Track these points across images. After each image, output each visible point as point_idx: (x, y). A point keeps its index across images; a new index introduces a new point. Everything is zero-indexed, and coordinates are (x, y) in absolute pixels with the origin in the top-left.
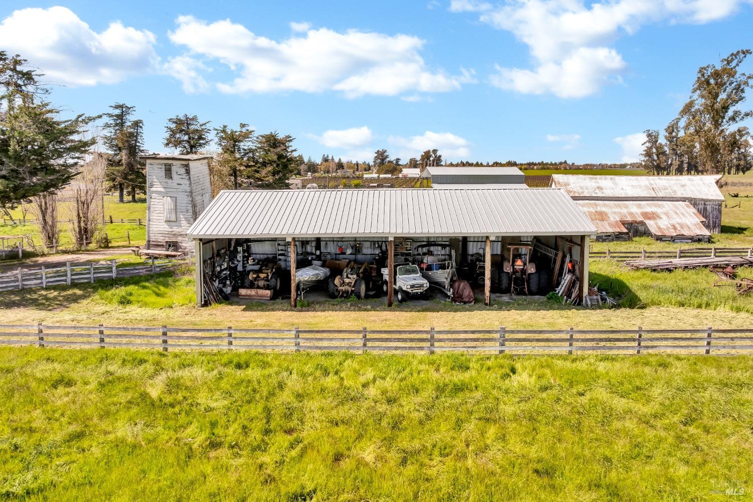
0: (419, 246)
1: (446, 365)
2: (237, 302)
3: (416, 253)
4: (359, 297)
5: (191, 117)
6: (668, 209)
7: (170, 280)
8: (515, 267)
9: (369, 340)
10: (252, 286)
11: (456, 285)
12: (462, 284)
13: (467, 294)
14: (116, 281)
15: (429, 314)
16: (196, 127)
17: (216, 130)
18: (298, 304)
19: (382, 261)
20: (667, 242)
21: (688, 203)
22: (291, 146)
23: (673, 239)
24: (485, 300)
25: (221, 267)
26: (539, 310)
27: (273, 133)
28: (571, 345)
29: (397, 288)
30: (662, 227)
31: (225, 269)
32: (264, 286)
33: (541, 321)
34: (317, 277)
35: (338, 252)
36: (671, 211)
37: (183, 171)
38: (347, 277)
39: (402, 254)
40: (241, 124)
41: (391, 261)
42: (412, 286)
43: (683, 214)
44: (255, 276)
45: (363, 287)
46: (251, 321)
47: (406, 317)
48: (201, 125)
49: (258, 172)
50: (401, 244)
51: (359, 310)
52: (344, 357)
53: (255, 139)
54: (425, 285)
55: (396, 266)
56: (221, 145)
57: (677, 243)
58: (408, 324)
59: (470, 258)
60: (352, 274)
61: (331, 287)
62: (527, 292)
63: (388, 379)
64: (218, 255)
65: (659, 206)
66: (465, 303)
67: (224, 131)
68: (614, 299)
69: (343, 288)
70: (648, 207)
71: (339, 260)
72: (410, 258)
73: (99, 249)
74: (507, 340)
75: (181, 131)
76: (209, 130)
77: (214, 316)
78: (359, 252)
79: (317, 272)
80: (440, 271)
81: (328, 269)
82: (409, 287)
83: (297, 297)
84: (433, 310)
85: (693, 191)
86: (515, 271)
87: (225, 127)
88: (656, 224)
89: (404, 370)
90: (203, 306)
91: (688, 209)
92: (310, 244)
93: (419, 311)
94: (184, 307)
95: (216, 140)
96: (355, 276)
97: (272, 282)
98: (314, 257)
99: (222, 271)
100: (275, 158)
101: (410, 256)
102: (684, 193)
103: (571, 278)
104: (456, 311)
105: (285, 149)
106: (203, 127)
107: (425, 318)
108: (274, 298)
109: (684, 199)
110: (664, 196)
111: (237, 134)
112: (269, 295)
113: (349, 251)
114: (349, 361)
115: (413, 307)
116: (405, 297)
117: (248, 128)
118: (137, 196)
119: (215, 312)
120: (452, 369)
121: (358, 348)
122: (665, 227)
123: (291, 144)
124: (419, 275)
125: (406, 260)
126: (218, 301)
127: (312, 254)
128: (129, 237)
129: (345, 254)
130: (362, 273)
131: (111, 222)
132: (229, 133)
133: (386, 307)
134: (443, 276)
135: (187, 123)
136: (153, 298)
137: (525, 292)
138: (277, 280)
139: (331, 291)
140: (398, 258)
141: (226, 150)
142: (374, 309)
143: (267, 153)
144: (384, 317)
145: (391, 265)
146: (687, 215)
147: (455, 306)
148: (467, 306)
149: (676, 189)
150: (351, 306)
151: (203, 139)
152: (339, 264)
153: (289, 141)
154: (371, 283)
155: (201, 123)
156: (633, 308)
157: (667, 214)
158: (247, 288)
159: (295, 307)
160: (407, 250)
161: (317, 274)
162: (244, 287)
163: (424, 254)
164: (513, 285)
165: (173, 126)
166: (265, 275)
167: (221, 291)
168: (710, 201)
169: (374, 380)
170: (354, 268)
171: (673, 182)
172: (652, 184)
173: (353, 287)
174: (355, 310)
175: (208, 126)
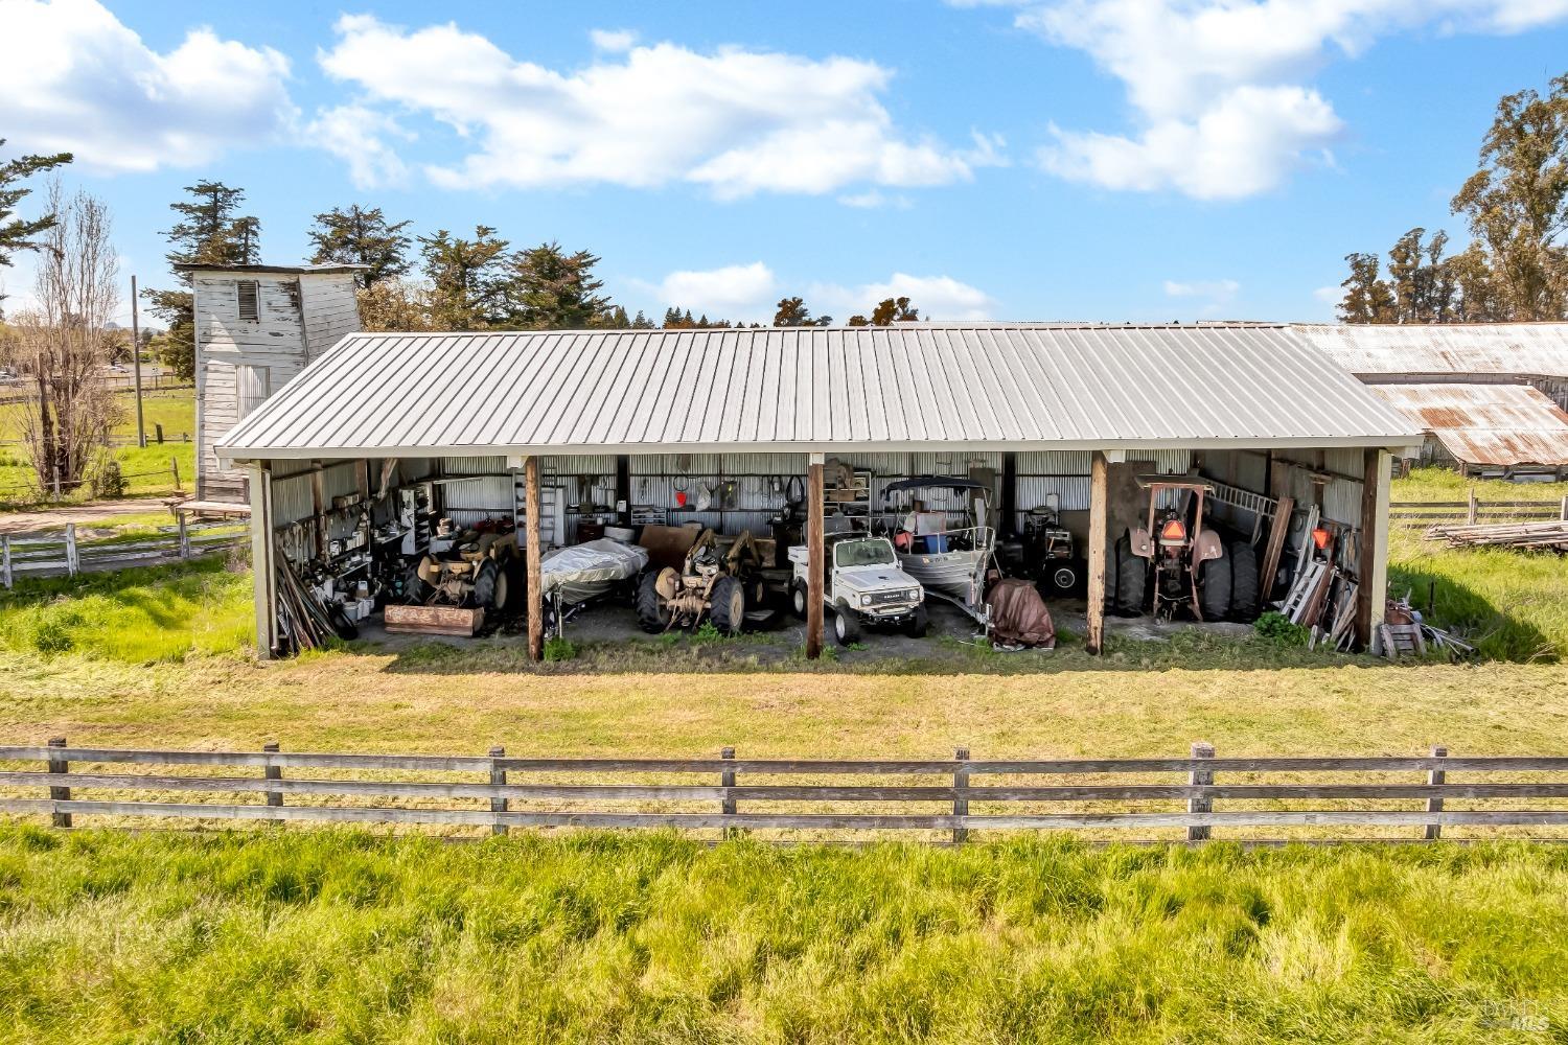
0: (892, 487)
1: (1017, 888)
2: (377, 644)
3: (884, 504)
4: (724, 628)
5: (367, 213)
6: (1487, 402)
7: (210, 580)
8: (1163, 542)
9: (746, 793)
10: (426, 595)
11: (1001, 592)
12: (1017, 592)
13: (1032, 620)
14: (72, 581)
15: (930, 682)
16: (378, 234)
17: (424, 240)
18: (549, 650)
19: (789, 529)
20: (1497, 480)
21: (1531, 388)
22: (590, 277)
23: (1510, 474)
24: (1090, 638)
25: (343, 544)
26: (1250, 668)
27: (550, 245)
28: (1436, 807)
29: (833, 601)
30: (1479, 443)
31: (362, 549)
32: (461, 597)
33: (1269, 704)
34: (606, 573)
35: (676, 504)
36: (1493, 408)
37: (283, 300)
38: (694, 572)
39: (846, 510)
40: (479, 228)
41: (816, 525)
42: (877, 598)
43: (1525, 414)
44: (435, 569)
45: (737, 599)
46: (396, 707)
47: (863, 690)
48: (390, 230)
50: (842, 482)
51: (722, 670)
52: (657, 857)
53: (510, 260)
54: (913, 595)
55: (830, 541)
56: (433, 273)
57: (1521, 482)
58: (869, 718)
59: (1021, 519)
60: (706, 564)
61: (646, 602)
62: (1198, 613)
63: (809, 960)
64: (336, 510)
65: (1462, 395)
66: (1028, 645)
67: (439, 244)
68: (1450, 631)
69: (681, 603)
70: (1439, 398)
71: (677, 525)
72: (867, 521)
73: (95, 502)
74: (1219, 793)
75: (345, 244)
76: (406, 240)
77: (294, 689)
78: (731, 504)
79: (607, 557)
80: (956, 555)
81: (642, 550)
82: (867, 600)
83: (544, 632)
84: (941, 669)
85: (1542, 360)
86: (1161, 555)
87: (443, 234)
88: (1464, 437)
89: (866, 918)
90: (275, 655)
91: (1534, 402)
92: (601, 483)
93: (898, 672)
94: (217, 660)
95: (424, 262)
96: (714, 570)
97: (483, 588)
98: (612, 517)
99: (346, 554)
100: (554, 301)
101: (864, 513)
102: (1520, 363)
103: (1327, 573)
104: (1007, 670)
105: (577, 282)
106: (393, 234)
107: (917, 696)
108: (481, 632)
109: (1521, 379)
110: (1472, 369)
111: (470, 249)
112: (470, 623)
113: (703, 502)
114: (670, 876)
115: (880, 659)
116: (857, 630)
117: (493, 236)
119: (300, 675)
120: (1041, 907)
121: (707, 821)
122: (1486, 445)
123: (589, 271)
124: (896, 563)
125: (856, 525)
126: (321, 643)
127: (607, 509)
128: (176, 473)
129: (692, 508)
130: (733, 559)
131: (161, 440)
132: (453, 246)
133: (803, 658)
134: (962, 569)
135: (359, 226)
136: (143, 633)
137: (1191, 612)
138: (496, 580)
139: (647, 611)
140: (836, 519)
141: (444, 283)
142: (766, 665)
143: (536, 292)
144: (796, 693)
145: (816, 539)
146: (1534, 415)
147: (1002, 656)
148: (1034, 654)
149: (1499, 355)
150: (700, 657)
151: (396, 260)
152: (676, 537)
153: (585, 265)
154: (760, 587)
155: (390, 224)
156: (1523, 661)
157: (1484, 413)
158: (414, 603)
159: (537, 659)
160: (858, 499)
161: (610, 564)
162: (401, 601)
163: (906, 509)
164: (1157, 594)
165: (327, 231)
166: (465, 567)
167: (336, 611)
169: (759, 966)
170: (713, 547)
171: (1489, 339)
172: (1440, 344)
173: (709, 600)
174: (710, 669)
175: (404, 232)
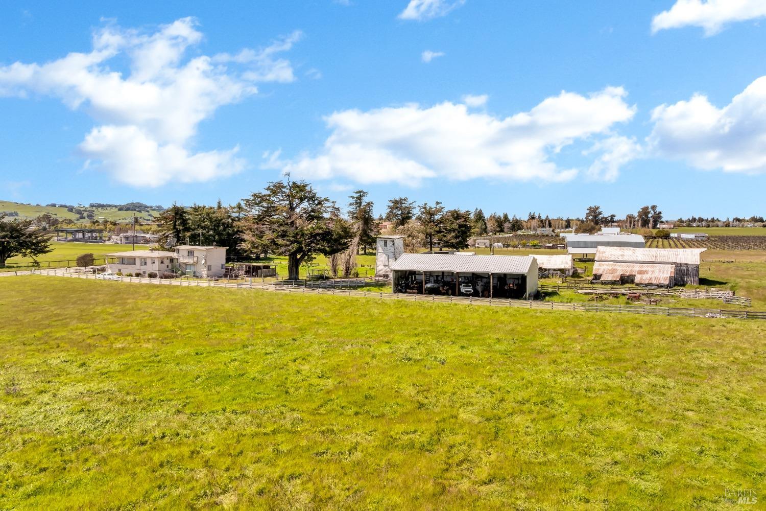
5: (403, 199)
16: (406, 205)
17: (420, 207)
27: (457, 209)
34: (433, 286)
37: (391, 243)
40: (436, 202)
49: (445, 236)
53: (445, 213)
73: (353, 278)
75: (397, 208)
83: (426, 292)
87: (426, 204)
97: (419, 288)
100: (457, 227)
106: (411, 205)
108: (418, 292)
111: (433, 209)
117: (440, 205)
118: (367, 251)
119: (397, 296)
132: (428, 208)
135: (401, 203)
143: (452, 224)
151: (411, 214)
153: (467, 215)
155: (410, 202)
165: (392, 205)
168: (690, 264)
175: (414, 205)
